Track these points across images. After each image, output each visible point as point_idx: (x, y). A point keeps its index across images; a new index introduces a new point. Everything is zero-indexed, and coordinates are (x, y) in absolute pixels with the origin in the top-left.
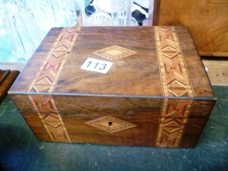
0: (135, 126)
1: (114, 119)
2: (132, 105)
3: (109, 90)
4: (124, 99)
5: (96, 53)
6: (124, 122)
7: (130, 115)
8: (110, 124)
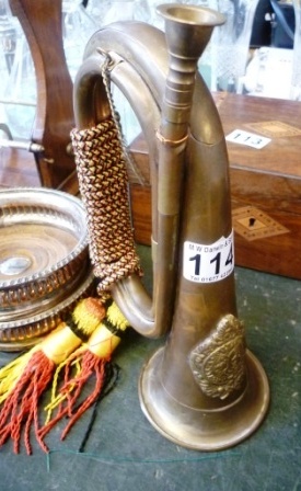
0: (288, 231)
1: (260, 213)
2: (289, 191)
3: (262, 166)
4: (281, 180)
5: (248, 126)
6: (273, 221)
7: (283, 210)
8: (252, 222)
